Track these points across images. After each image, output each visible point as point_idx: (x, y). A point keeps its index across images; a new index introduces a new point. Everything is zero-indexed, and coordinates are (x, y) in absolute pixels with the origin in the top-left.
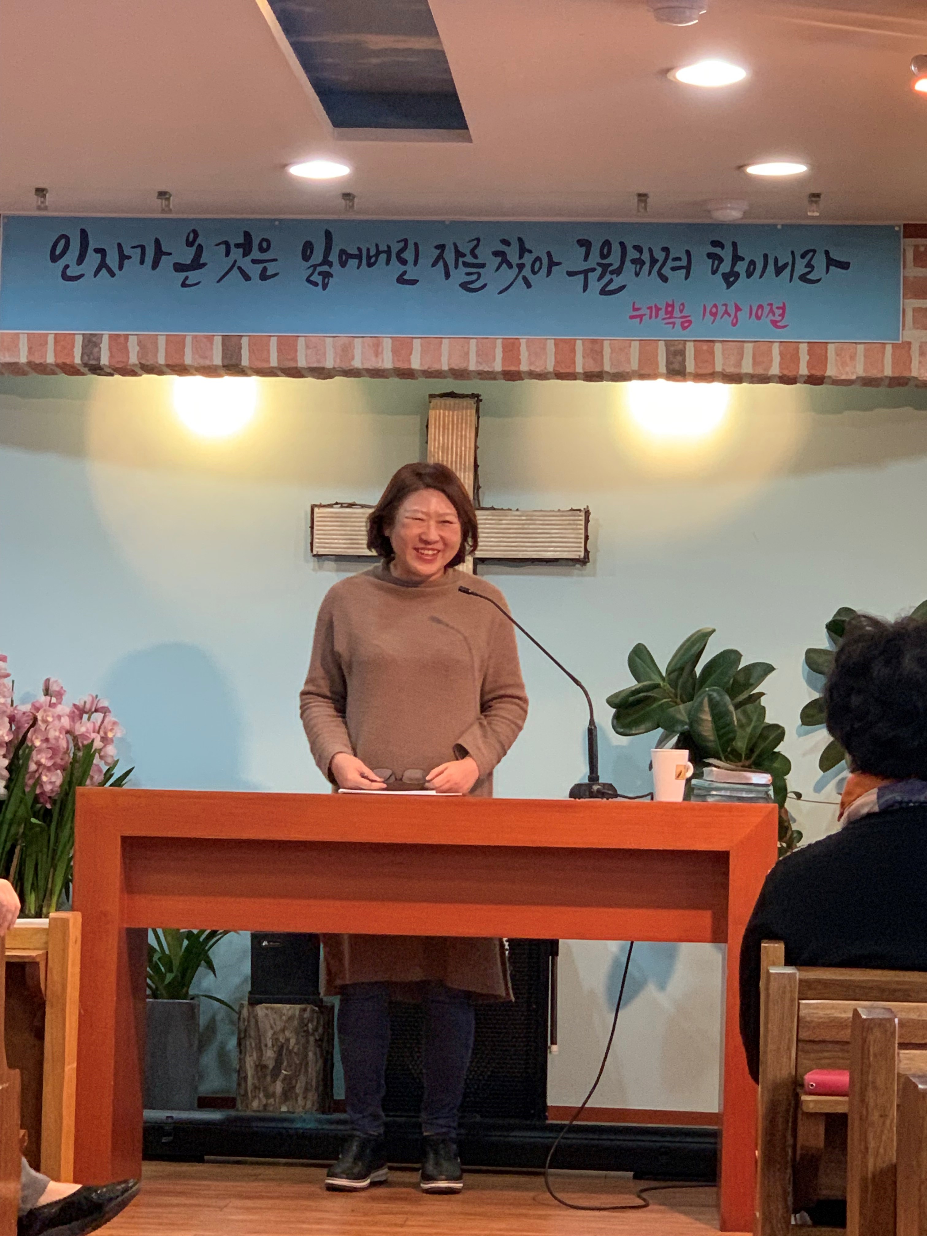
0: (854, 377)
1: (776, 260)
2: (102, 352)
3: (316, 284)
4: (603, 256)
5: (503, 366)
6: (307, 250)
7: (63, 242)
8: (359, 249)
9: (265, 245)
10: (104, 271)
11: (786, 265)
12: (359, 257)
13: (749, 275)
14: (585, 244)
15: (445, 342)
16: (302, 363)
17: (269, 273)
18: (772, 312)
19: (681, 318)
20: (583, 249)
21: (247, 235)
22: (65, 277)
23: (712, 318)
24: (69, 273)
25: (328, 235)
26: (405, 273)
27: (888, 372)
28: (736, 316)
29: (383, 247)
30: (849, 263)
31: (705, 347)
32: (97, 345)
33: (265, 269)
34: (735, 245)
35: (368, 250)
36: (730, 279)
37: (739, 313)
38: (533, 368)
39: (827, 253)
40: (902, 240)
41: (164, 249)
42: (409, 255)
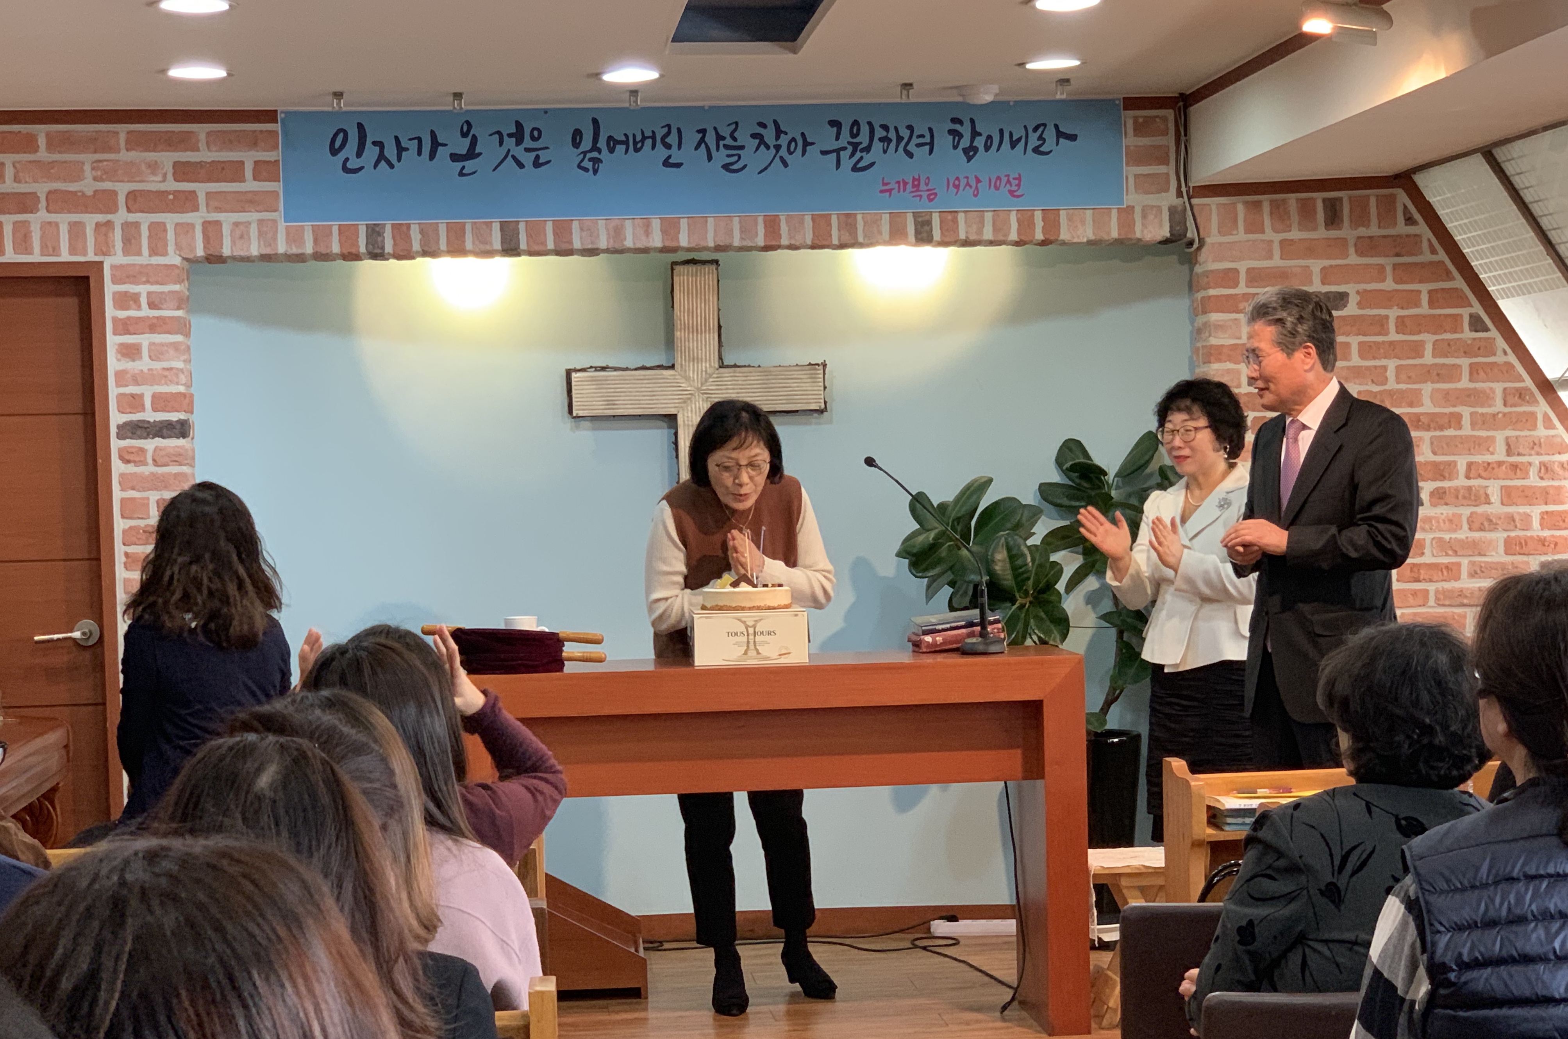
0: (1085, 240)
1: (1011, 135)
2: (386, 241)
3: (586, 170)
4: (854, 136)
5: (765, 240)
6: (577, 137)
7: (341, 135)
8: (626, 135)
9: (536, 133)
10: (383, 163)
11: (1019, 140)
12: (626, 143)
13: (987, 148)
14: (835, 124)
15: (711, 221)
16: (577, 244)
17: (541, 161)
18: (1008, 182)
19: (928, 190)
20: (835, 129)
21: (519, 125)
22: (346, 169)
23: (955, 190)
24: (351, 165)
25: (595, 122)
26: (670, 157)
27: (1115, 234)
28: (977, 188)
29: (648, 133)
30: (1076, 136)
31: (950, 217)
32: (380, 234)
33: (538, 157)
34: (972, 121)
35: (634, 136)
36: (970, 152)
37: (979, 185)
38: (793, 242)
39: (1056, 127)
40: (1122, 112)
41: (440, 141)
42: (673, 139)
